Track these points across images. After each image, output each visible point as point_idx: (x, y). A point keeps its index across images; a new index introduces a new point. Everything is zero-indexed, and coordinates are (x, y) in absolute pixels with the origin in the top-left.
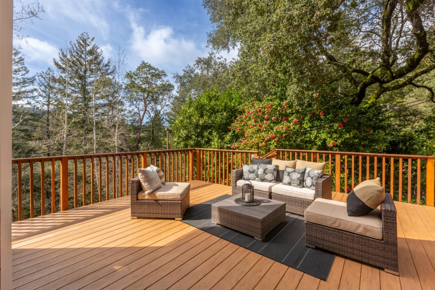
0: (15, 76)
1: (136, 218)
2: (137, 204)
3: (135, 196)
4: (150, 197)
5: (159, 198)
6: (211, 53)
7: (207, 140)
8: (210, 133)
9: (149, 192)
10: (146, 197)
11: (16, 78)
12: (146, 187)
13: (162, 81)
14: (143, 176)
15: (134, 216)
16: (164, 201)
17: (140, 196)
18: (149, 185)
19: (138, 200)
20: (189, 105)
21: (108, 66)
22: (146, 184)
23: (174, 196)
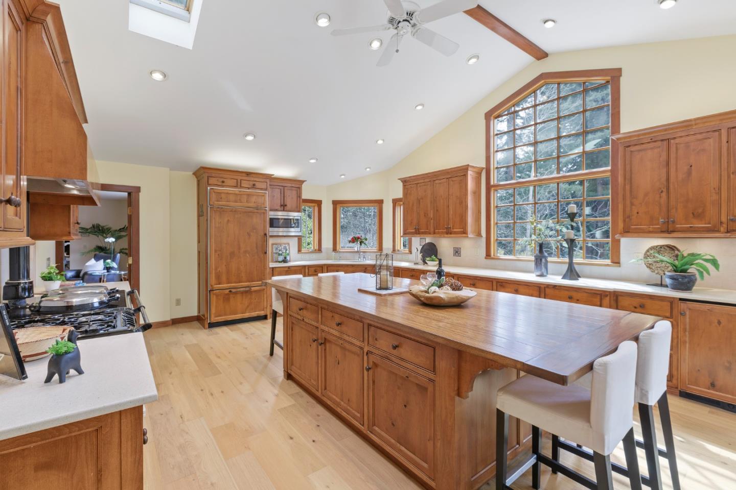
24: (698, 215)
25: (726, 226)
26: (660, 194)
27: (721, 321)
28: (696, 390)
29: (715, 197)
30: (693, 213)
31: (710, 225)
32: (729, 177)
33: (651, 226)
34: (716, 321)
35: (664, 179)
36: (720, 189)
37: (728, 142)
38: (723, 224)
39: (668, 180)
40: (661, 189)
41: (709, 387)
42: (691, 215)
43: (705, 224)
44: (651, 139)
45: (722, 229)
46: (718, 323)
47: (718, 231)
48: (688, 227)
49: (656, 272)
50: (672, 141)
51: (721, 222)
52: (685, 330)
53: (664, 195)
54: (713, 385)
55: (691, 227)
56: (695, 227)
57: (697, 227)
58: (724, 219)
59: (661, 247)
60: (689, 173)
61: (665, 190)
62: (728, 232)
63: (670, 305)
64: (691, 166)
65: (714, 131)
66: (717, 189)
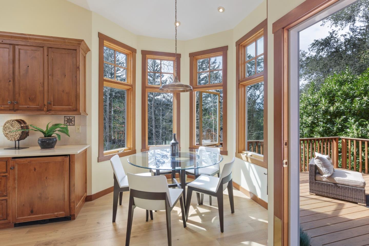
0: (157, 80)
1: (315, 194)
2: (315, 184)
3: (313, 177)
4: (329, 180)
5: (337, 182)
6: (332, 32)
7: (340, 126)
8: (346, 120)
9: (328, 176)
10: (324, 180)
11: (157, 82)
12: (325, 171)
13: (261, 67)
14: (321, 162)
15: (313, 192)
16: (344, 186)
17: (318, 177)
18: (327, 170)
19: (316, 180)
20: (312, 92)
21: (215, 63)
22: (324, 169)
23: (355, 183)
24: (32, 100)
25: (47, 107)
26: (9, 83)
27: (36, 168)
28: (22, 219)
29: (41, 89)
30: (29, 98)
31: (38, 106)
32: (48, 77)
33: (3, 106)
34: (33, 169)
35: (11, 72)
36: (43, 84)
37: (47, 55)
38: (45, 106)
39: (14, 73)
40: (9, 79)
41: (30, 214)
42: (29, 99)
43: (36, 106)
44: (2, 41)
45: (45, 109)
46: (34, 169)
47: (43, 110)
48: (26, 107)
49: (10, 139)
50: (16, 47)
51: (44, 105)
52: (14, 180)
53: (11, 83)
54: (32, 212)
55: (28, 107)
56: (30, 107)
57: (32, 107)
58: (46, 103)
59: (13, 121)
60: (27, 71)
61: (12, 80)
62: (48, 111)
63: (6, 163)
64: (28, 66)
65: (40, 47)
66: (42, 84)
